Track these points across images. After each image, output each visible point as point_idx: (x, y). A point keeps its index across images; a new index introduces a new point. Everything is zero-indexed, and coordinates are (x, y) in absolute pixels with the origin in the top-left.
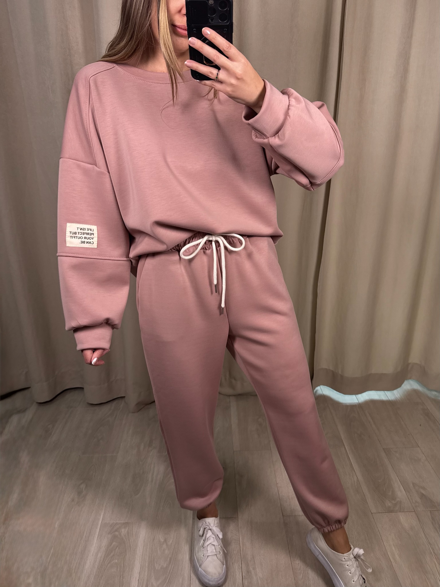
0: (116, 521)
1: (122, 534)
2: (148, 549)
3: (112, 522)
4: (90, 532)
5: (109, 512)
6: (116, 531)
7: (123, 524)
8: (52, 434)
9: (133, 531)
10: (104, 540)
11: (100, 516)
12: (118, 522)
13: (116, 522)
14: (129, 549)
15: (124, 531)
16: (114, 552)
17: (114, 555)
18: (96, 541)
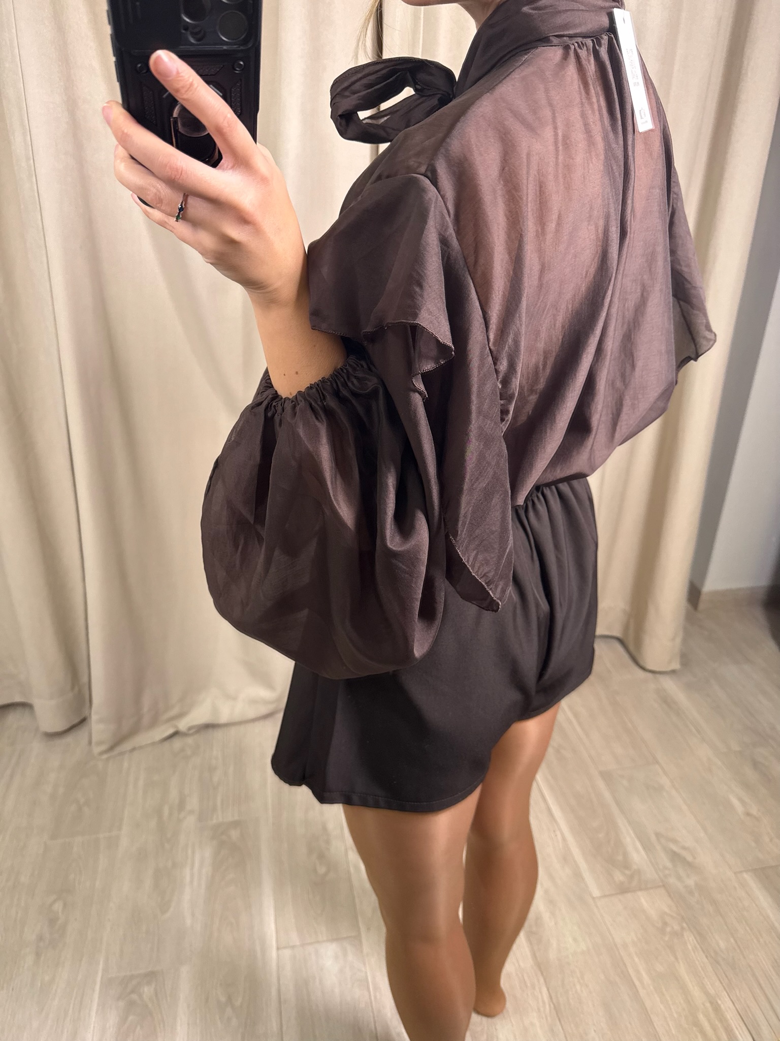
0: (130, 971)
1: (145, 997)
2: (197, 1021)
3: (124, 974)
5: (116, 955)
6: (133, 992)
7: (145, 975)
9: (166, 987)
10: (110, 1014)
11: (99, 964)
12: (134, 973)
13: (132, 973)
15: (147, 991)
18: (94, 1018)
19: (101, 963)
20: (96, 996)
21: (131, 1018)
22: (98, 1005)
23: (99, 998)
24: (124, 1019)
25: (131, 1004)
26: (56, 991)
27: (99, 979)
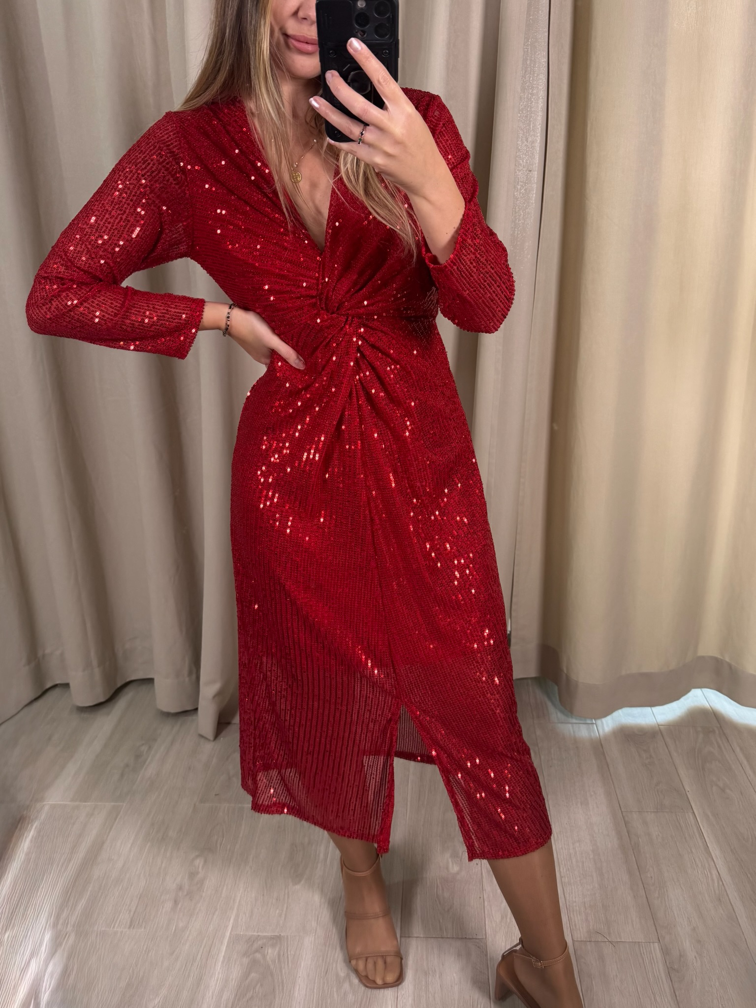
0: (258, 932)
1: (268, 957)
2: (315, 991)
3: (251, 933)
4: (210, 950)
5: (246, 915)
6: (257, 951)
7: (271, 938)
8: (147, 763)
9: (289, 953)
10: (234, 967)
11: (230, 920)
12: (261, 934)
13: (259, 934)
14: (281, 988)
15: (271, 953)
16: (251, 993)
17: (252, 998)
18: (219, 967)
19: (232, 921)
20: (224, 948)
21: (253, 975)
22: (224, 957)
23: (226, 950)
24: (246, 975)
25: (254, 963)
26: (188, 937)
27: (228, 934)
